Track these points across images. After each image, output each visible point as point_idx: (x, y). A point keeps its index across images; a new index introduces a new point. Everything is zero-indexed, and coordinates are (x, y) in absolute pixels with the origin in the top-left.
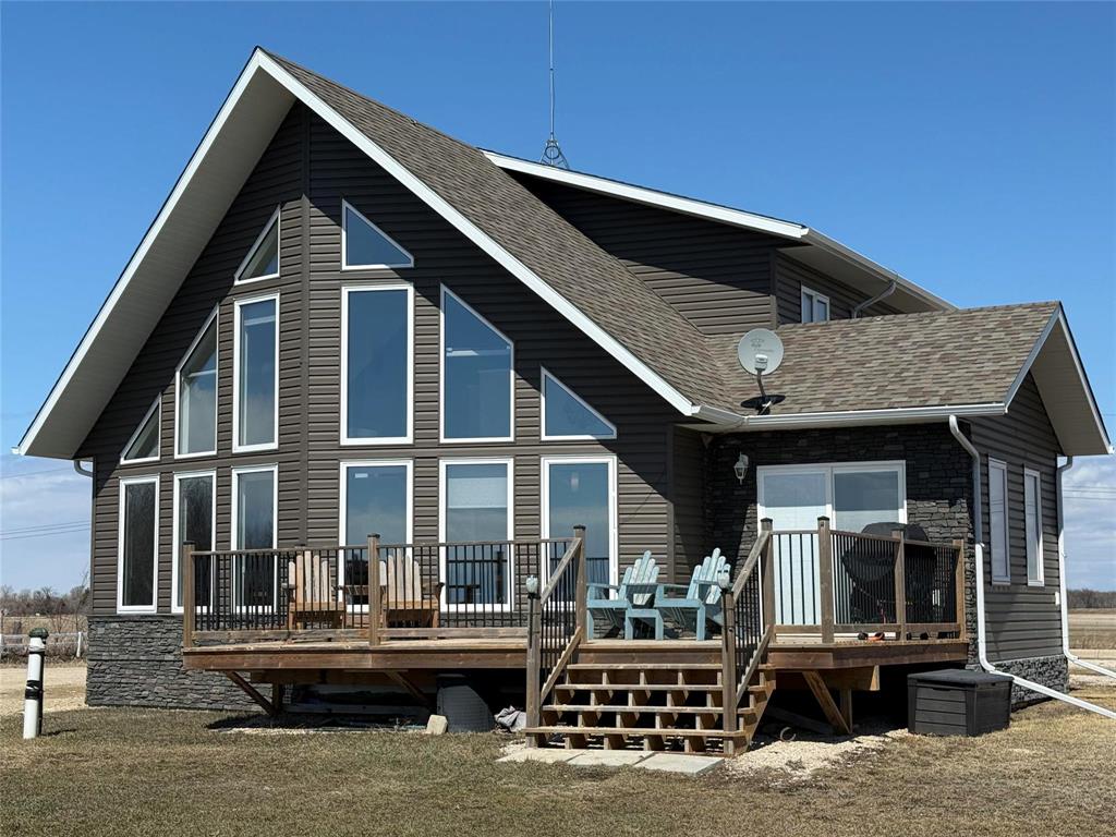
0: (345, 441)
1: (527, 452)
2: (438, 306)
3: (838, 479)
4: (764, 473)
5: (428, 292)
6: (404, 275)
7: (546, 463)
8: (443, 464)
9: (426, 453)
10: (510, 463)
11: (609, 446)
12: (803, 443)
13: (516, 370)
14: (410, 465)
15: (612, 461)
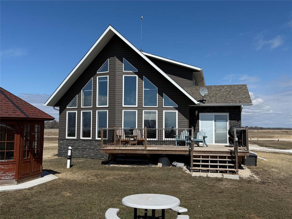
0: (123, 106)
1: (160, 110)
2: (143, 80)
3: (215, 115)
4: (200, 114)
5: (141, 77)
6: (136, 73)
7: (164, 111)
8: (143, 111)
9: (140, 109)
10: (157, 111)
11: (176, 109)
12: (208, 109)
13: (158, 93)
14: (137, 111)
15: (177, 112)
